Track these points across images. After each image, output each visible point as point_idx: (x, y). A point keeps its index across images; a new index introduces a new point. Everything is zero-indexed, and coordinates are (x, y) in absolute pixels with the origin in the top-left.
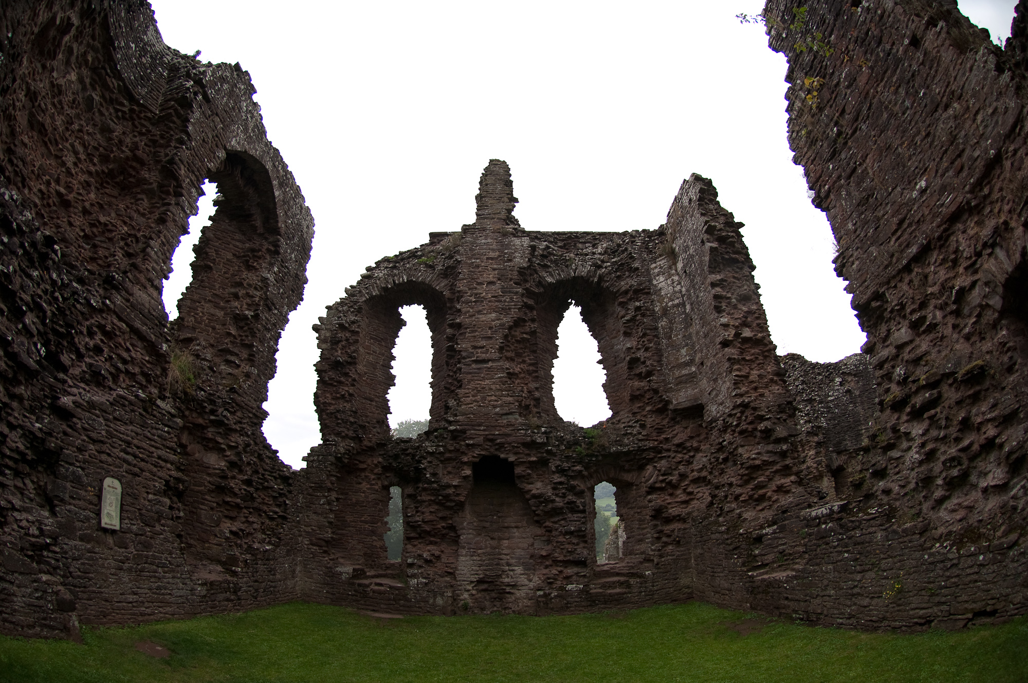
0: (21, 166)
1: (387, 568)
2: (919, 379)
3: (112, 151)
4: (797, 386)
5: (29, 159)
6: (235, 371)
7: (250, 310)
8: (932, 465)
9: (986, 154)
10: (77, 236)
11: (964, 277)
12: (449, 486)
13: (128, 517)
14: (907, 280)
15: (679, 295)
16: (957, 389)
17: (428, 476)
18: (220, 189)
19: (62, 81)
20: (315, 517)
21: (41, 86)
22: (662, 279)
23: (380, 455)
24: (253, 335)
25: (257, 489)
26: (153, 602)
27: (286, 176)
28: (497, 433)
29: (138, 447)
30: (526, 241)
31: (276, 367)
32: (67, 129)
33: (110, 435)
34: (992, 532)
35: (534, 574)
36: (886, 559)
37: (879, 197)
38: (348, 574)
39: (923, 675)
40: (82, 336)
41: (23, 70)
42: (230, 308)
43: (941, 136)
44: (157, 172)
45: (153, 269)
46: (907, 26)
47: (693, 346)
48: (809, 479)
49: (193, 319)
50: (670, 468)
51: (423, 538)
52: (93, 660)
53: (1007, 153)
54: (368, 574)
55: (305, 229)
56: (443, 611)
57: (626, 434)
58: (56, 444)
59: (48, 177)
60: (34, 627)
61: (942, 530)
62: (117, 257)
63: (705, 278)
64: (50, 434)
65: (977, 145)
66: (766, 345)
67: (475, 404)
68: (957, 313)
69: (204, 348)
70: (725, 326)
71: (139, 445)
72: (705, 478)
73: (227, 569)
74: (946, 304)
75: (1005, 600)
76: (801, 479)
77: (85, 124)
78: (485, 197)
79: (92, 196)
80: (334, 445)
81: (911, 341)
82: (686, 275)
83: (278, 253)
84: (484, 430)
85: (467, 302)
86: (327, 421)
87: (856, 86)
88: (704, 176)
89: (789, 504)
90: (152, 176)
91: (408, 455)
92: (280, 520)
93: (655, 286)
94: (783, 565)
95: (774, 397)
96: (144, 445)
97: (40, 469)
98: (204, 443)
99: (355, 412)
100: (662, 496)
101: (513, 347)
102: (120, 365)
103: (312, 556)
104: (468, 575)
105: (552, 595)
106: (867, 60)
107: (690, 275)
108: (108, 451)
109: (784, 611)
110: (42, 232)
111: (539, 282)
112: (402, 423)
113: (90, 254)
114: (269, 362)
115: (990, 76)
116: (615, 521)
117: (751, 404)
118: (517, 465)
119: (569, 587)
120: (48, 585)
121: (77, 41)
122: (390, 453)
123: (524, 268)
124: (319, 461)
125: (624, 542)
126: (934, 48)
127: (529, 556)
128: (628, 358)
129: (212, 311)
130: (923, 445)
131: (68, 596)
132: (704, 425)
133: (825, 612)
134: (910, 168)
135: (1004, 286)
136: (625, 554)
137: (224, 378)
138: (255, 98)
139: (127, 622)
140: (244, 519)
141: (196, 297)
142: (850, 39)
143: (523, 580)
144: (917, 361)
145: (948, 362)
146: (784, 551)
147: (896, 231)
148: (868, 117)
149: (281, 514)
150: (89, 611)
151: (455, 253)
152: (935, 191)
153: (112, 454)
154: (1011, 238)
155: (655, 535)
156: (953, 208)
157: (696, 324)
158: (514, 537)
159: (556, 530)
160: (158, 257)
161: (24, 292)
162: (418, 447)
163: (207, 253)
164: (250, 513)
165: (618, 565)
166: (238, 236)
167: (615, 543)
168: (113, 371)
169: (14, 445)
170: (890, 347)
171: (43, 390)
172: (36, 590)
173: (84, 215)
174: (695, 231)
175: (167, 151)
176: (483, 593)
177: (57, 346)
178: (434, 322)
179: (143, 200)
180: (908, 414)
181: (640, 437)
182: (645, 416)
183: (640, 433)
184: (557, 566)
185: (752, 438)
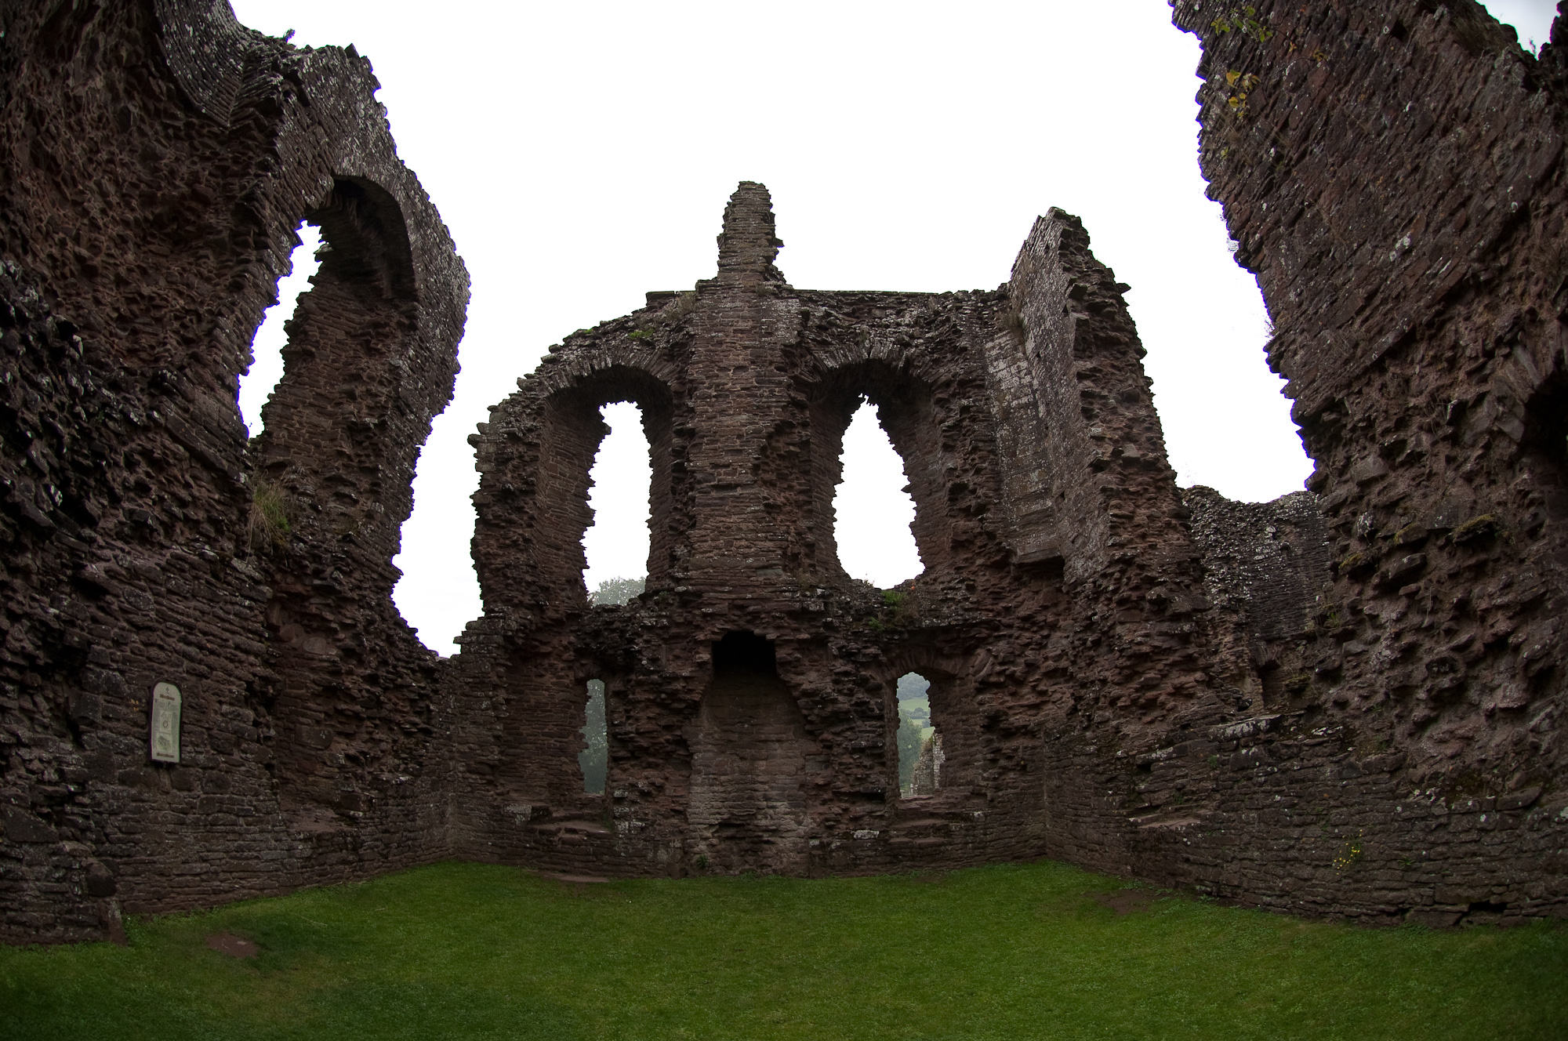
0: (21, 223)
1: (584, 805)
2: (1393, 535)
3: (160, 188)
4: (1207, 536)
5: (32, 210)
6: (351, 510)
7: (372, 416)
8: (1410, 668)
9: (1504, 206)
10: (107, 318)
11: (1465, 386)
12: (676, 678)
13: (192, 742)
14: (1377, 384)
15: (1028, 390)
16: (1452, 556)
17: (644, 662)
18: (326, 235)
19: (81, 91)
20: (473, 729)
21: (50, 101)
22: (1002, 365)
23: (572, 631)
24: (378, 453)
25: (386, 689)
26: (231, 872)
27: (426, 210)
28: (749, 596)
29: (205, 634)
30: (794, 305)
31: (413, 501)
32: (90, 161)
33: (163, 617)
34: (1500, 780)
35: (805, 813)
36: (1338, 807)
37: (1337, 255)
38: (524, 815)
39: (1392, 994)
40: (117, 470)
41: (22, 82)
42: (342, 414)
43: (1436, 173)
44: (229, 214)
45: (225, 360)
46: (1388, 7)
47: (1049, 468)
48: (1223, 679)
49: (286, 434)
50: (1012, 653)
51: (637, 758)
52: (144, 970)
53: (1537, 208)
54: (554, 815)
55: (456, 291)
56: (668, 871)
57: (945, 600)
58: (80, 637)
59: (61, 235)
60: (55, 927)
61: (1423, 769)
62: (169, 346)
63: (1069, 366)
64: (72, 623)
65: (1491, 192)
66: (1160, 471)
67: (716, 552)
68: (1454, 440)
69: (304, 476)
70: (1099, 439)
71: (207, 630)
72: (1065, 670)
73: (342, 815)
74: (1438, 425)
75: (1518, 890)
76: (1212, 678)
77: (117, 151)
78: (731, 238)
79: (130, 257)
80: (501, 617)
81: (1382, 477)
82: (1039, 361)
83: (414, 327)
84: (729, 592)
85: (704, 398)
86: (491, 582)
87: (1307, 88)
88: (1069, 213)
89: (1193, 715)
90: (220, 221)
91: (613, 631)
92: (421, 736)
93: (992, 375)
94: (1182, 808)
95: (1171, 550)
96: (214, 629)
97: (58, 677)
98: (305, 622)
99: (534, 567)
100: (1000, 695)
101: (773, 466)
102: (175, 509)
103: (469, 789)
104: (706, 815)
105: (833, 846)
106: (1324, 51)
107: (1045, 361)
108: (159, 642)
109: (1182, 879)
110: (54, 318)
111: (815, 366)
112: (606, 583)
113: (127, 344)
114: (402, 493)
115: (1514, 93)
116: (928, 733)
117: (1137, 559)
118: (780, 645)
119: (859, 833)
120: (74, 857)
121: (104, 30)
122: (588, 629)
123: (791, 346)
124: (479, 643)
125: (941, 766)
126: (1429, 43)
127: (797, 786)
128: (949, 485)
129: (315, 419)
130: (1397, 636)
131: (104, 872)
132: (1064, 589)
133: (1245, 885)
134: (1386, 217)
135: (1526, 405)
136: (942, 784)
137: (334, 520)
138: (379, 96)
139: (193, 906)
140: (366, 736)
141: (290, 400)
142: (1299, 19)
143: (789, 822)
144: (1390, 507)
145: (1438, 512)
146: (1184, 787)
147: (1363, 309)
148: (1323, 136)
149: (423, 726)
150: (136, 893)
151: (685, 322)
152: (1424, 254)
153: (166, 647)
154: (1540, 336)
155: (989, 756)
156: (1451, 282)
157: (1053, 435)
158: (774, 756)
159: (839, 745)
160: (232, 342)
161: (29, 409)
162: (630, 618)
163: (306, 333)
164: (376, 726)
165: (932, 801)
166: (353, 305)
167: (928, 767)
168: (166, 519)
169: (17, 645)
170: (1350, 483)
171: (60, 556)
172: (56, 867)
173: (118, 286)
174: (1053, 294)
175: (244, 182)
176: (728, 842)
177: (80, 488)
178: (653, 428)
179: (207, 257)
180: (1376, 587)
181: (967, 605)
182: (974, 573)
183: (967, 599)
184: (840, 801)
185: (1137, 612)
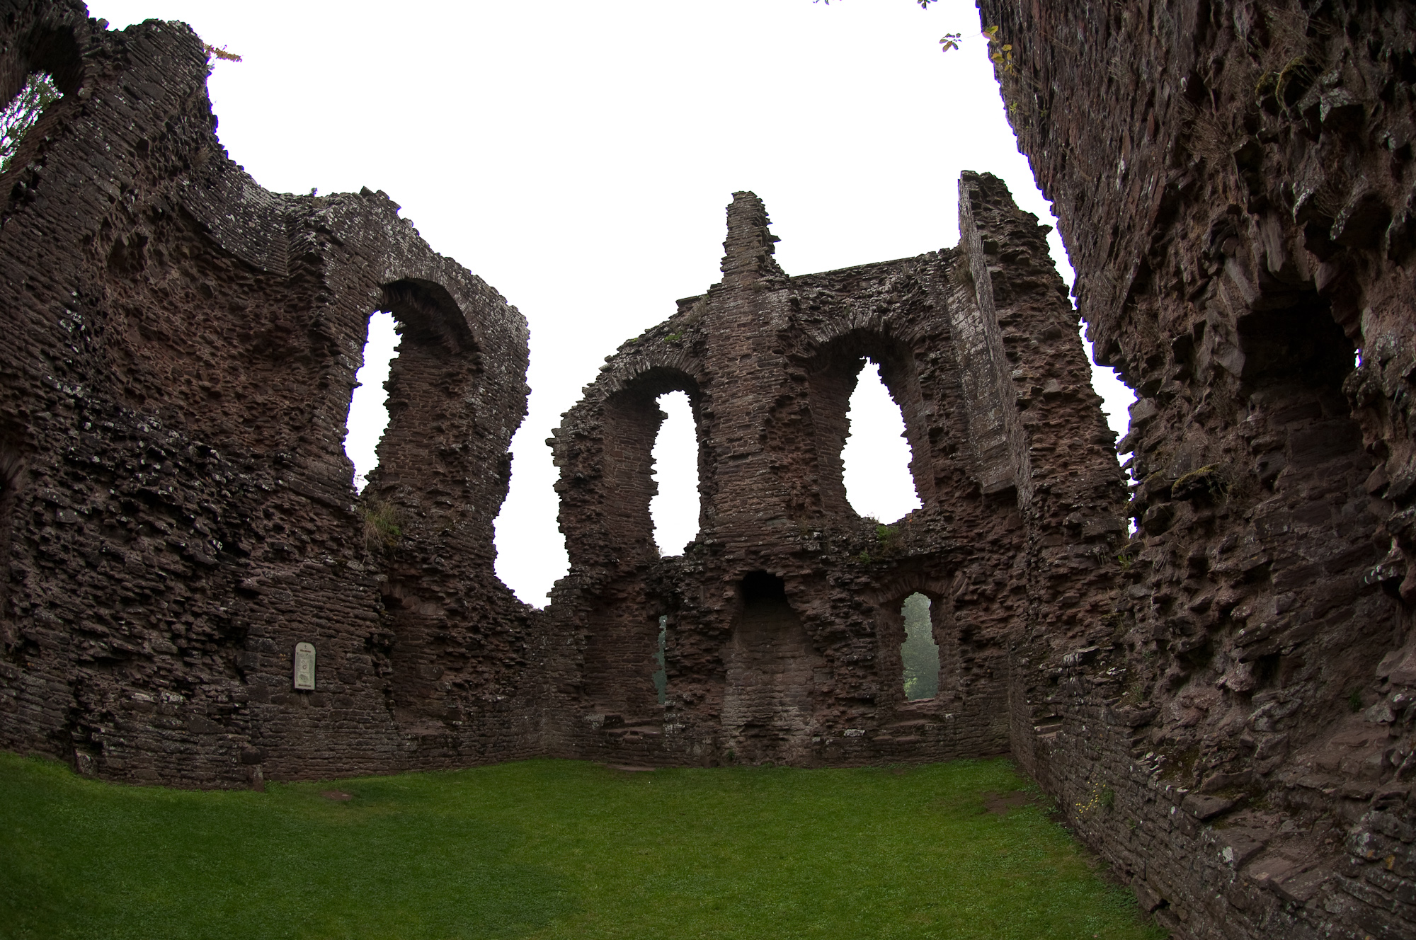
1: (654, 714)
3: (251, 328)
6: (448, 513)
7: (457, 442)
12: (709, 612)
15: (982, 338)
17: (686, 601)
18: (397, 317)
20: (561, 660)
23: (643, 580)
24: (465, 469)
25: (489, 636)
28: (761, 543)
33: (300, 604)
35: (812, 716)
38: (598, 722)
40: (259, 521)
42: (435, 444)
47: (1002, 407)
49: (394, 465)
50: (984, 573)
51: (685, 675)
56: (701, 762)
57: (928, 531)
58: (242, 621)
63: (994, 315)
64: (236, 614)
67: (734, 510)
69: (410, 493)
70: (1021, 380)
72: (1024, 587)
78: (730, 245)
80: (581, 575)
83: (481, 371)
84: (745, 541)
85: (718, 386)
86: (574, 548)
91: (668, 578)
92: (517, 667)
95: (1092, 476)
99: (606, 534)
100: (974, 611)
101: (780, 433)
102: (305, 537)
103: (559, 705)
104: (735, 718)
105: (828, 742)
111: (809, 344)
114: (490, 494)
118: (787, 581)
119: (848, 732)
122: (654, 577)
123: (785, 330)
124: (564, 596)
127: (806, 693)
128: (930, 429)
129: (415, 451)
132: (1020, 515)
137: (435, 522)
138: (402, 214)
140: (471, 670)
141: (394, 440)
143: (799, 723)
149: (518, 660)
151: (701, 324)
153: (303, 621)
155: (965, 665)
158: (790, 670)
160: (328, 423)
162: (680, 566)
163: (400, 389)
164: (481, 662)
166: (431, 362)
168: (298, 544)
169: (201, 629)
171: (226, 577)
176: (753, 740)
177: (234, 537)
179: (299, 368)
181: (945, 534)
182: (954, 505)
183: (944, 529)
184: (840, 705)
185: (1058, 536)
